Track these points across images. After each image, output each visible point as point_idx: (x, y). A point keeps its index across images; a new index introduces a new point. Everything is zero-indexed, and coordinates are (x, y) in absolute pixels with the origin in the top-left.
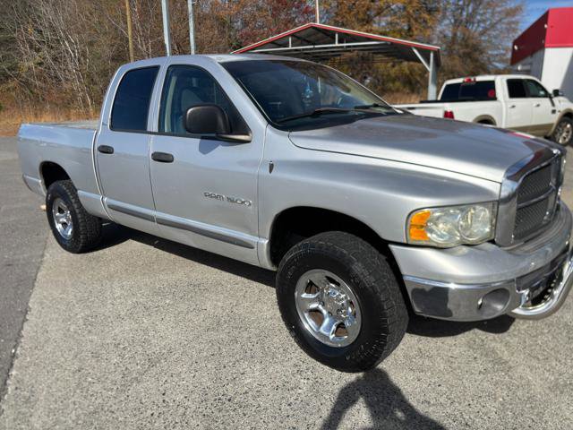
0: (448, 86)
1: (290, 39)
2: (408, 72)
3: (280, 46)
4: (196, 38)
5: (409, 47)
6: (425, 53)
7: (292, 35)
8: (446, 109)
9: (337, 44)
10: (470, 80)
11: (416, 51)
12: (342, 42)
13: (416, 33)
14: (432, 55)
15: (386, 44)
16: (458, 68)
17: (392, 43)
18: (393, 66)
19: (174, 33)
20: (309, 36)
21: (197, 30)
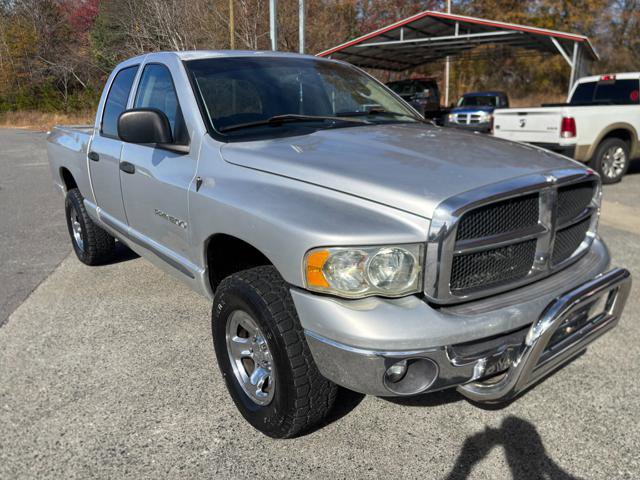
0: (581, 86)
1: (402, 31)
2: (559, 68)
3: (392, 39)
4: (306, 32)
5: (547, 38)
6: (567, 44)
7: (405, 26)
8: (565, 115)
9: (457, 36)
10: (608, 78)
11: (555, 42)
12: (466, 33)
13: (573, 19)
14: (576, 46)
15: (517, 34)
16: (627, 62)
17: (527, 33)
18: (542, 61)
19: (282, 27)
20: (427, 26)
21: (307, 23)
